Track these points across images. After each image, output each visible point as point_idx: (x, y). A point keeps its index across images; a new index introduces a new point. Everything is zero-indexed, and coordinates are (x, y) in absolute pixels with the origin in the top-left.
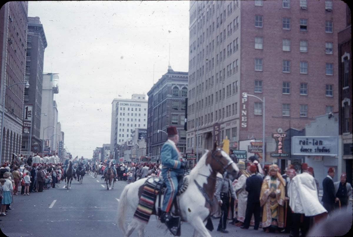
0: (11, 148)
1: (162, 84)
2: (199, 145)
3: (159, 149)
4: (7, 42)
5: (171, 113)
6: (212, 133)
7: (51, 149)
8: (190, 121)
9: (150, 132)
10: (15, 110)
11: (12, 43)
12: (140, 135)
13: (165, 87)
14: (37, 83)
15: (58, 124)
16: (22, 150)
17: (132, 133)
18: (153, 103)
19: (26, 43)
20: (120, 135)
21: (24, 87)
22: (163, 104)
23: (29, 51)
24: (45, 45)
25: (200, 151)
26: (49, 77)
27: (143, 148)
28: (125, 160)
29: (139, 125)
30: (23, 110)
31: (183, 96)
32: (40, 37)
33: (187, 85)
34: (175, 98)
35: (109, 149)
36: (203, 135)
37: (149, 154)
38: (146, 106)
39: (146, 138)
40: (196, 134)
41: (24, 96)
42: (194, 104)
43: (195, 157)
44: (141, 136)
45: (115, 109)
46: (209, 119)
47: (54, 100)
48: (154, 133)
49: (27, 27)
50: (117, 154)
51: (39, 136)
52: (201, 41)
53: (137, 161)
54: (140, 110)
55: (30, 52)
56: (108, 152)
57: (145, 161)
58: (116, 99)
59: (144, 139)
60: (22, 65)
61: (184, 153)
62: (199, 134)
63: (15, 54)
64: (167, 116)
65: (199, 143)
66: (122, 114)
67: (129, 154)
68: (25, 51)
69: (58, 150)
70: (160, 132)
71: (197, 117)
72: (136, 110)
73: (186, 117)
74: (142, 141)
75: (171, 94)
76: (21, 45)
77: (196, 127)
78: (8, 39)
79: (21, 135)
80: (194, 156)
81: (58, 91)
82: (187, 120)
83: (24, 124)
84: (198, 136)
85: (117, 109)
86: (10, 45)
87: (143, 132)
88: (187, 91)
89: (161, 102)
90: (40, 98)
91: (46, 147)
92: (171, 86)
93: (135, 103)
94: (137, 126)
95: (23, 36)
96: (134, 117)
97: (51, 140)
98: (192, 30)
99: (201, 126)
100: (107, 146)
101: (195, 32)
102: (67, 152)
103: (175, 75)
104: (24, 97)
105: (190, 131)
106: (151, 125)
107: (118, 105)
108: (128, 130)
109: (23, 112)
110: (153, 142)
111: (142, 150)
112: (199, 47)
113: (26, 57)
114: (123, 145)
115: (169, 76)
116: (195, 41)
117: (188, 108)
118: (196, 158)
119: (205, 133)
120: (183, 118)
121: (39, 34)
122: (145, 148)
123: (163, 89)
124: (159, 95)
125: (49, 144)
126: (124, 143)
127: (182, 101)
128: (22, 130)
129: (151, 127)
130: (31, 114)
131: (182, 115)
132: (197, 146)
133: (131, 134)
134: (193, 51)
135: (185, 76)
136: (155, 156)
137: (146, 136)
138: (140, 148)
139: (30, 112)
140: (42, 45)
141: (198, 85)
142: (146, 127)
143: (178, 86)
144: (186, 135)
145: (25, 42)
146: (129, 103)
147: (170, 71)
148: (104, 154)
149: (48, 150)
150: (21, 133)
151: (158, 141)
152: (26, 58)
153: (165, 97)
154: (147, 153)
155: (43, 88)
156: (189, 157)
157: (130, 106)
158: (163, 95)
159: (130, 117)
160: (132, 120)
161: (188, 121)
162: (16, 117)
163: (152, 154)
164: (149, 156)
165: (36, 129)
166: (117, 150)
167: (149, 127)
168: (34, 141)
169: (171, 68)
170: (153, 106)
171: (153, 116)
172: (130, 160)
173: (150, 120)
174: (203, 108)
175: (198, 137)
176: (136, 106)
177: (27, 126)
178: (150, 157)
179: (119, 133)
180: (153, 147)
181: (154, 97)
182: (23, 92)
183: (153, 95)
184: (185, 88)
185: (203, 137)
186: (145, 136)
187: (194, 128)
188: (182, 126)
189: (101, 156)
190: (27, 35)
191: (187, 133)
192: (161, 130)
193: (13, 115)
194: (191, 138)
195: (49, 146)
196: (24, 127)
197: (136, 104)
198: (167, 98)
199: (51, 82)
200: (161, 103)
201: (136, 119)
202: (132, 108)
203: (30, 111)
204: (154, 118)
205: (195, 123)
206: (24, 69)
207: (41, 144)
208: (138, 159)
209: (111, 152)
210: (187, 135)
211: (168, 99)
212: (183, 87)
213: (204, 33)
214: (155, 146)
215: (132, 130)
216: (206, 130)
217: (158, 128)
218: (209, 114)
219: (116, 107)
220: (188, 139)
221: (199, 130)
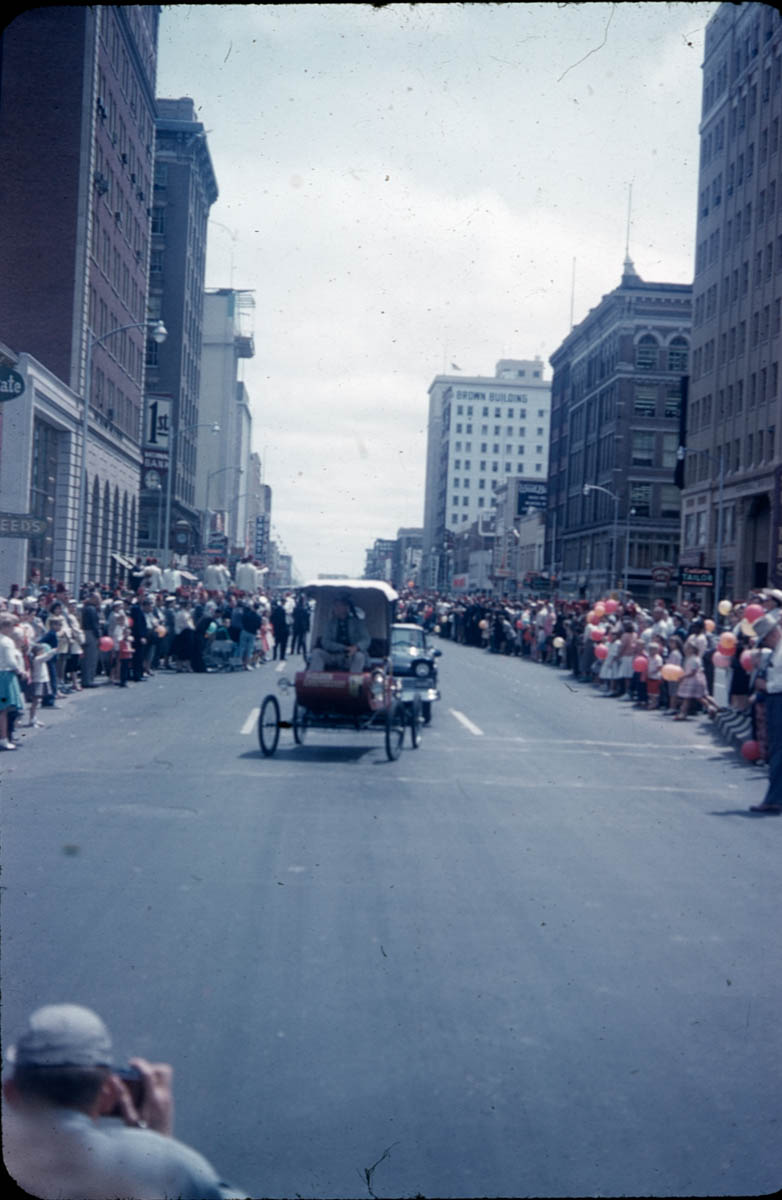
0: (105, 539)
1: (602, 328)
2: (723, 539)
3: (589, 548)
4: (91, 188)
5: (632, 428)
6: (772, 497)
7: (230, 543)
8: (695, 456)
9: (558, 491)
10: (115, 414)
11: (105, 190)
12: (523, 499)
13: (610, 336)
14: (186, 323)
15: (254, 459)
16: (139, 546)
17: (497, 493)
18: (569, 391)
19: (152, 190)
20: (456, 499)
21: (145, 337)
22: (602, 396)
23: (160, 216)
24: (213, 195)
25: (729, 559)
26: (223, 300)
27: (533, 545)
28: (472, 585)
29: (520, 468)
30: (142, 413)
31: (671, 367)
32: (194, 167)
33: (688, 330)
34: (644, 377)
35: (420, 547)
36: (739, 506)
37: (553, 565)
38: (544, 401)
39: (545, 510)
40: (716, 500)
41: (144, 365)
42: (710, 396)
43: (710, 578)
44: (527, 503)
45: (439, 412)
46: (761, 450)
47: (239, 379)
48: (571, 495)
49: (154, 134)
50: (445, 564)
51: (190, 499)
52: (742, 173)
53: (513, 586)
54: (523, 415)
55: (162, 218)
56: (415, 557)
57: (539, 589)
58: (444, 376)
59: (536, 516)
60: (137, 263)
61: (671, 564)
62: (724, 502)
63: (116, 226)
64: (616, 437)
65: (724, 531)
66: (464, 428)
67: (487, 566)
68: (149, 214)
69: (253, 546)
70: (591, 490)
71: (720, 443)
72: (511, 414)
73: (682, 443)
74: (529, 520)
75: (632, 361)
76: (134, 196)
77: (714, 477)
78: (94, 176)
79: (137, 494)
80: (707, 575)
81: (254, 348)
82: (685, 452)
83: (144, 458)
84: (720, 507)
85: (447, 412)
86: (100, 195)
87: (533, 489)
88: (688, 349)
89: (596, 389)
90: (195, 375)
91: (215, 535)
92: (632, 333)
93: (507, 392)
94: (514, 468)
95: (141, 167)
96: (502, 440)
97: (229, 512)
98: (710, 136)
99: (732, 473)
100: (412, 535)
101: (722, 143)
102: (281, 553)
103: (644, 295)
104: (144, 372)
105: (696, 489)
106: (559, 466)
107: (451, 396)
108: (482, 484)
109: (141, 420)
110: (567, 527)
111: (529, 551)
112: (734, 194)
113: (152, 236)
114: (467, 532)
115: (627, 300)
116: (720, 176)
117: (689, 410)
118: (713, 581)
119: (745, 499)
120: (671, 443)
121: (191, 156)
122: (540, 546)
123: (602, 345)
124: (590, 364)
125: (223, 527)
126: (468, 525)
127: (666, 385)
128: (138, 477)
129: (561, 473)
130: (168, 425)
131: (666, 433)
132: (716, 541)
133: (494, 496)
134: (710, 212)
135: (683, 297)
136: (574, 574)
137: (544, 504)
138: (521, 544)
139: (163, 421)
140: (202, 195)
141: (726, 329)
142: (543, 475)
143: (655, 334)
144: (679, 503)
145: (149, 184)
146: (487, 392)
147: (630, 282)
148: (402, 562)
149: (220, 547)
150: (134, 490)
151: (583, 522)
152: (150, 239)
153: (611, 373)
154: (547, 562)
155: (205, 340)
156: (690, 577)
157: (492, 400)
158: (603, 365)
159: (490, 439)
160: (496, 449)
161: (689, 454)
162: (120, 435)
163: (564, 565)
164: (554, 573)
165: (182, 476)
166: (445, 550)
167: (554, 473)
168: (179, 515)
169: (633, 270)
170: (569, 404)
171: (568, 439)
172: (488, 585)
173: (557, 451)
174: (740, 410)
175: (721, 512)
176: (510, 401)
177: (154, 464)
178: (556, 576)
179: (451, 492)
180: (567, 541)
181: (574, 370)
182: (142, 354)
183: (568, 366)
184: (679, 341)
185: (738, 510)
186: (538, 504)
187: (710, 480)
188: (665, 474)
189: (393, 568)
190: (153, 162)
191: (685, 496)
192: (596, 484)
193: (112, 428)
194: (699, 514)
195: (223, 531)
196: (144, 470)
197: (510, 395)
198: (618, 376)
199: (230, 319)
200: (597, 391)
201: (509, 447)
202: (498, 410)
203: (165, 417)
204: (571, 441)
205: (711, 462)
206: (145, 277)
207: (199, 526)
208: (515, 582)
209: (425, 557)
210: (684, 502)
211: (620, 380)
212: (674, 335)
213: (752, 147)
214: (574, 539)
215: (494, 483)
216: (749, 488)
217: (585, 477)
218: (761, 432)
219: (444, 402)
220: (688, 516)
221: (725, 486)
